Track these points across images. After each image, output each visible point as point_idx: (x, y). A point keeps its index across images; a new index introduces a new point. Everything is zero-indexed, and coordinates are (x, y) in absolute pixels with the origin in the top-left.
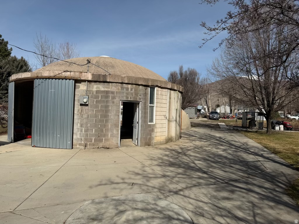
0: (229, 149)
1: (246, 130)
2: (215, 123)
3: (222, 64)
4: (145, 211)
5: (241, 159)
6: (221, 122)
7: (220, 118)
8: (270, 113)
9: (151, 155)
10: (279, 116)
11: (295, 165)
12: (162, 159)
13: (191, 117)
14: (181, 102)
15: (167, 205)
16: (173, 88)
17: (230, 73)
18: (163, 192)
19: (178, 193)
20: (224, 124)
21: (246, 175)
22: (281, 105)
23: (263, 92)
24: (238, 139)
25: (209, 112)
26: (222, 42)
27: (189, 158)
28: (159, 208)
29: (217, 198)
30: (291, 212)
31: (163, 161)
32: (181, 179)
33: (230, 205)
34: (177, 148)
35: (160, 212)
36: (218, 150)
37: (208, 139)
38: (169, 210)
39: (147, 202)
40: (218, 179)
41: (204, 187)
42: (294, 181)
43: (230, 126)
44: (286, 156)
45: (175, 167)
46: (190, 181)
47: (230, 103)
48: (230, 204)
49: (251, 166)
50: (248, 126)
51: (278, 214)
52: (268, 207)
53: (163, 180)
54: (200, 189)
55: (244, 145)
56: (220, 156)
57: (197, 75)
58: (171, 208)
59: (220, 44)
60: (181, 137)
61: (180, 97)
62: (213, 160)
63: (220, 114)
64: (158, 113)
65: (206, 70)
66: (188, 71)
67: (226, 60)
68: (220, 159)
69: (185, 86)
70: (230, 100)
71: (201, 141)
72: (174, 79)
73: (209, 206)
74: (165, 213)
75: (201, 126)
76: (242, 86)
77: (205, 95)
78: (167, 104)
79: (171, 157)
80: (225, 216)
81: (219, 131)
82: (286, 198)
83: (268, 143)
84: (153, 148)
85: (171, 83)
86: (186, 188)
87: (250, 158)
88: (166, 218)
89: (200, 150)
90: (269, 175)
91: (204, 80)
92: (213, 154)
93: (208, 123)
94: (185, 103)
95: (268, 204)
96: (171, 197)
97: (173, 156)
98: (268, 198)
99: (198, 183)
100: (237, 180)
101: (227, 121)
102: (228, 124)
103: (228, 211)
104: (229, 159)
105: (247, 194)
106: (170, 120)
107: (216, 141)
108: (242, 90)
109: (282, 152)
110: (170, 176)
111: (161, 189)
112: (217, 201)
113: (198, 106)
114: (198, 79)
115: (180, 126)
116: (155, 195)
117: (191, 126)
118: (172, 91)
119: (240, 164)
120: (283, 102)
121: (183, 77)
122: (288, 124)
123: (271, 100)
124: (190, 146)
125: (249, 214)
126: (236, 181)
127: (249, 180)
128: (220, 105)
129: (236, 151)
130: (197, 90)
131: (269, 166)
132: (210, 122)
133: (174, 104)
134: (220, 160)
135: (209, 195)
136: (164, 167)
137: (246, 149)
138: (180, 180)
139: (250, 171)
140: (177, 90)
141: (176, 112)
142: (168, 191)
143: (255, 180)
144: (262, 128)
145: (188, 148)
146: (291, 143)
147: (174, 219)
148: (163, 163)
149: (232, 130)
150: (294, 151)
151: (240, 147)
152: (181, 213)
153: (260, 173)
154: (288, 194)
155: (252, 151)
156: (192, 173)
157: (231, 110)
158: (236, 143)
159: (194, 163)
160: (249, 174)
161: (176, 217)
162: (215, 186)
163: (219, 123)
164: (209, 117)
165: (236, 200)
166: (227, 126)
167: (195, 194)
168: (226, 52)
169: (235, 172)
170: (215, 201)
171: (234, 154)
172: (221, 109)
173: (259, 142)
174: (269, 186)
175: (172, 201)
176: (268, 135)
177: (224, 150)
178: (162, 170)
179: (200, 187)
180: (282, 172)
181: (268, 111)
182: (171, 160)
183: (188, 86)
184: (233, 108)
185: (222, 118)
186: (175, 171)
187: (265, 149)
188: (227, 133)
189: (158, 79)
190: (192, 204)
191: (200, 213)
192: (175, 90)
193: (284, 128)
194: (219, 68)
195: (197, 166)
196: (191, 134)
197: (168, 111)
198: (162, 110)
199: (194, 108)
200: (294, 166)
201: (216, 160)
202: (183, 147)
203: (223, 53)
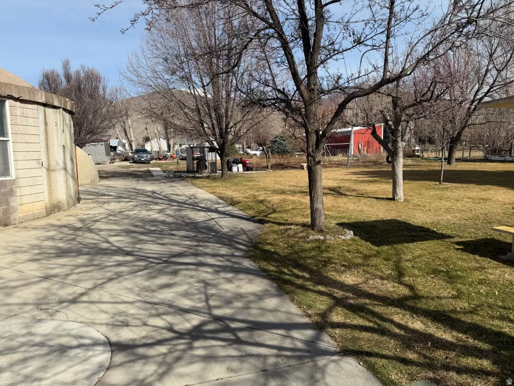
0: (167, 208)
1: (193, 175)
2: (143, 168)
3: (145, 63)
4: (6, 354)
5: (187, 221)
6: (154, 165)
7: (152, 159)
8: (224, 146)
9: (13, 244)
10: (236, 151)
11: (256, 216)
12: (39, 247)
13: (99, 161)
14: (73, 132)
15: (56, 328)
16: (50, 102)
17: (160, 81)
18: (45, 307)
19: (78, 300)
20: (159, 169)
21: (195, 244)
22: (237, 134)
23: (213, 116)
24: (182, 191)
25: (132, 150)
26: (136, 19)
27: (98, 235)
28: (38, 339)
29: (150, 290)
30: (253, 280)
31: (43, 250)
32: (81, 274)
33: (171, 294)
34: (72, 221)
35: (41, 345)
36: (151, 213)
37: (133, 197)
38: (61, 336)
39: (10, 335)
40: (151, 260)
41: (127, 277)
42: (256, 237)
43: (169, 171)
44: (246, 206)
45: (69, 256)
46: (102, 273)
47: (166, 133)
48: (171, 292)
49: (201, 228)
50: (196, 170)
51: (238, 286)
52: (226, 281)
53: (45, 284)
54: (119, 282)
55: (190, 199)
56: (154, 222)
57: (102, 81)
58: (64, 330)
59: (133, 22)
60: (79, 200)
61: (68, 122)
62: (141, 230)
63: (151, 154)
64: (20, 156)
65: (118, 72)
66: (82, 72)
67: (150, 56)
68: (153, 226)
69: (79, 100)
70: (166, 128)
71: (120, 202)
72: (53, 85)
73: (137, 307)
74: (51, 343)
75: (120, 176)
76: (182, 105)
77: (120, 119)
78: (41, 134)
79: (61, 239)
80: (164, 314)
81: (152, 182)
82: (247, 263)
83: (224, 192)
84: (17, 229)
85: (43, 93)
86: (94, 288)
87: (200, 217)
88: (54, 351)
89: (117, 217)
90: (226, 236)
91: (117, 91)
92: (142, 220)
93: (131, 169)
94: (82, 134)
95: (225, 276)
96: (64, 311)
97: (64, 237)
98: (224, 269)
99: (117, 273)
100: (182, 253)
101: (163, 164)
102: (166, 169)
103: (168, 305)
104: (169, 223)
105: (196, 270)
106: (51, 168)
107: (146, 199)
108: (182, 112)
109: (241, 202)
110: (60, 274)
111: (40, 304)
112: (151, 295)
113: (110, 140)
114: (104, 89)
115: (76, 178)
116: (28, 318)
117: (100, 177)
118: (49, 109)
119: (186, 228)
120: (240, 130)
121: (73, 82)
122: (248, 162)
123: (224, 127)
124: (100, 214)
125: (199, 299)
126: (180, 255)
127: (199, 250)
128: (150, 138)
129: (179, 210)
130: (104, 110)
131: (226, 224)
132: (136, 168)
133: (57, 134)
134: (153, 228)
135: (137, 289)
136: (45, 262)
137: (195, 205)
138: (81, 276)
139: (200, 236)
140: (59, 108)
141: (64, 151)
142: (56, 303)
143: (207, 247)
144: (216, 171)
145: (95, 217)
146: (251, 188)
147: (71, 348)
148: (41, 254)
149: (173, 177)
150: (255, 198)
151: (185, 203)
152: (85, 335)
153: (214, 236)
154: (250, 256)
155: (203, 205)
156: (104, 259)
157: (169, 146)
158: (179, 197)
159: (108, 242)
160: (199, 241)
161: (75, 342)
162: (146, 271)
163: (151, 169)
164: (133, 159)
165: (180, 285)
166: (164, 171)
167: (111, 294)
168: (150, 41)
169: (178, 242)
170: (147, 296)
171: (175, 215)
172: (153, 145)
173: (212, 191)
174: (225, 251)
175: (65, 319)
176: (224, 180)
177: (161, 211)
178: (40, 267)
179: (121, 279)
180: (242, 229)
181: (221, 144)
182: (61, 245)
183: (84, 101)
184: (171, 142)
185: (156, 159)
186: (70, 263)
187: (221, 201)
188: (165, 182)
189: (13, 83)
190: (105, 312)
191: (123, 322)
192: (55, 107)
193: (243, 168)
194: (140, 70)
195: (114, 246)
196: (101, 192)
197: (43, 150)
198: (28, 149)
199: (102, 145)
200: (256, 218)
201: (148, 229)
202: (85, 217)
203: (144, 45)
